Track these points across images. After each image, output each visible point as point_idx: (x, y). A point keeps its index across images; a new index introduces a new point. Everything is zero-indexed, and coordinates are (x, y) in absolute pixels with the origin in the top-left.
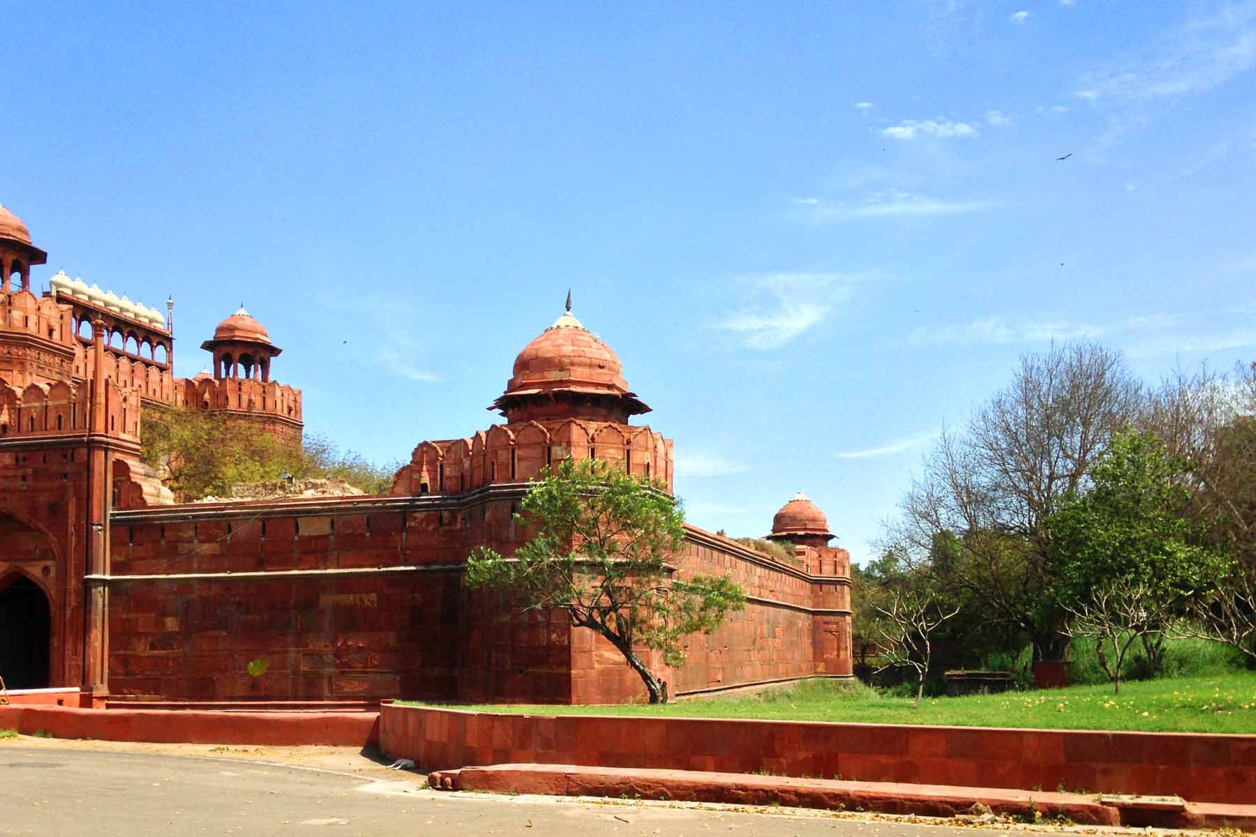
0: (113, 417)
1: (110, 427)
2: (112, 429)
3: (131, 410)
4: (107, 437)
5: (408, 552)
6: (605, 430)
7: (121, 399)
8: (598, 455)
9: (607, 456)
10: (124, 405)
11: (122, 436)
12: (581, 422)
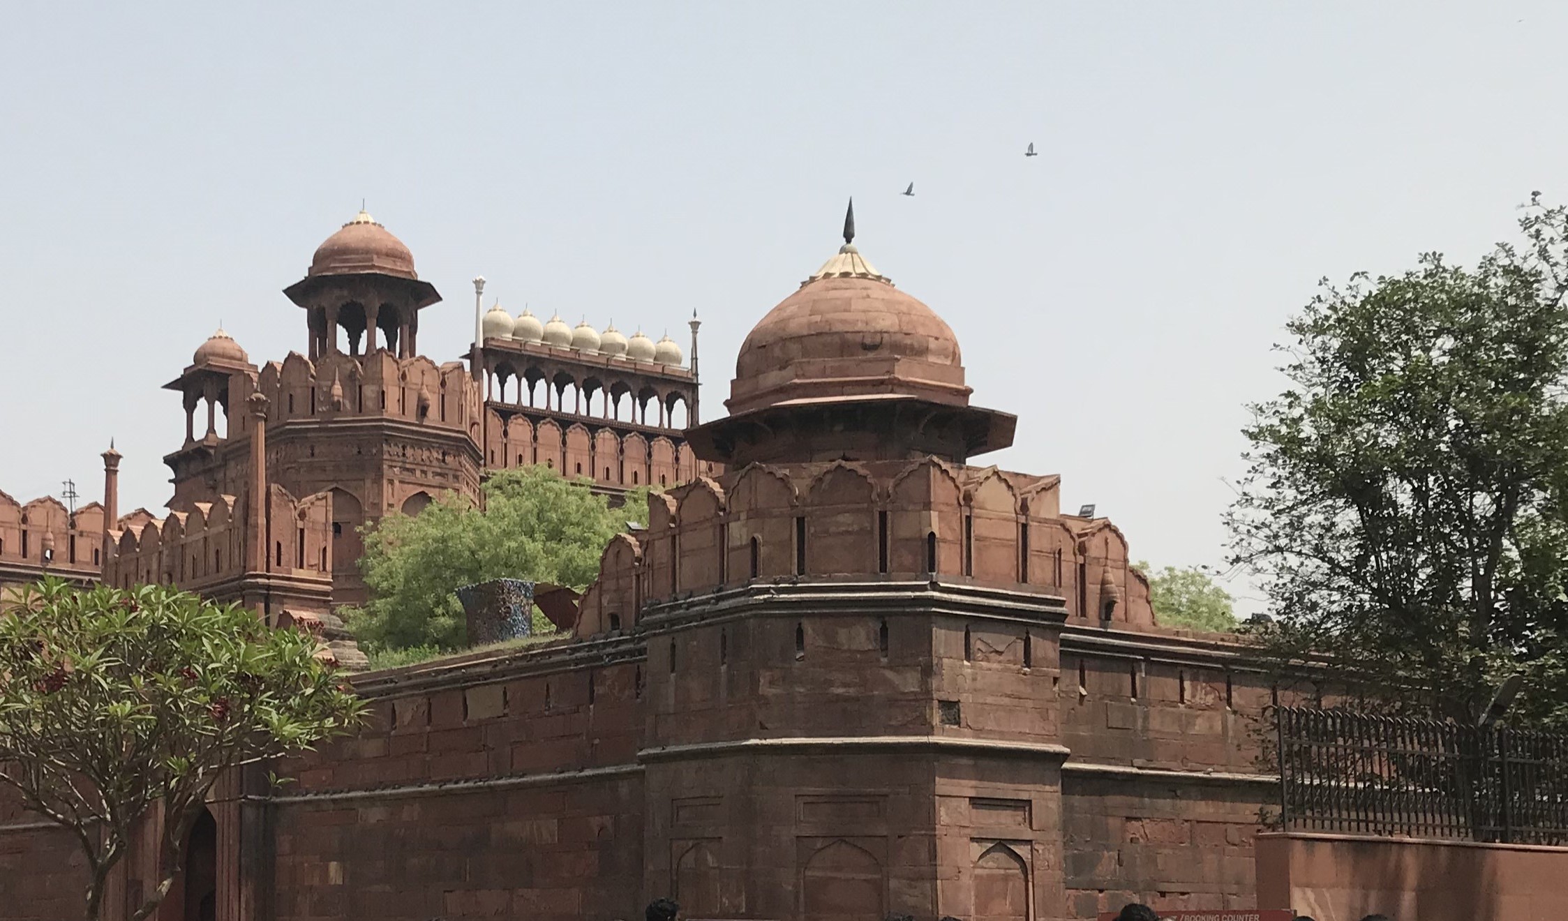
0: (279, 545)
1: (273, 561)
2: (279, 564)
3: (314, 530)
4: (269, 578)
5: (597, 741)
6: (829, 477)
7: (295, 514)
8: (812, 530)
9: (833, 529)
10: (300, 524)
11: (297, 573)
12: (774, 468)
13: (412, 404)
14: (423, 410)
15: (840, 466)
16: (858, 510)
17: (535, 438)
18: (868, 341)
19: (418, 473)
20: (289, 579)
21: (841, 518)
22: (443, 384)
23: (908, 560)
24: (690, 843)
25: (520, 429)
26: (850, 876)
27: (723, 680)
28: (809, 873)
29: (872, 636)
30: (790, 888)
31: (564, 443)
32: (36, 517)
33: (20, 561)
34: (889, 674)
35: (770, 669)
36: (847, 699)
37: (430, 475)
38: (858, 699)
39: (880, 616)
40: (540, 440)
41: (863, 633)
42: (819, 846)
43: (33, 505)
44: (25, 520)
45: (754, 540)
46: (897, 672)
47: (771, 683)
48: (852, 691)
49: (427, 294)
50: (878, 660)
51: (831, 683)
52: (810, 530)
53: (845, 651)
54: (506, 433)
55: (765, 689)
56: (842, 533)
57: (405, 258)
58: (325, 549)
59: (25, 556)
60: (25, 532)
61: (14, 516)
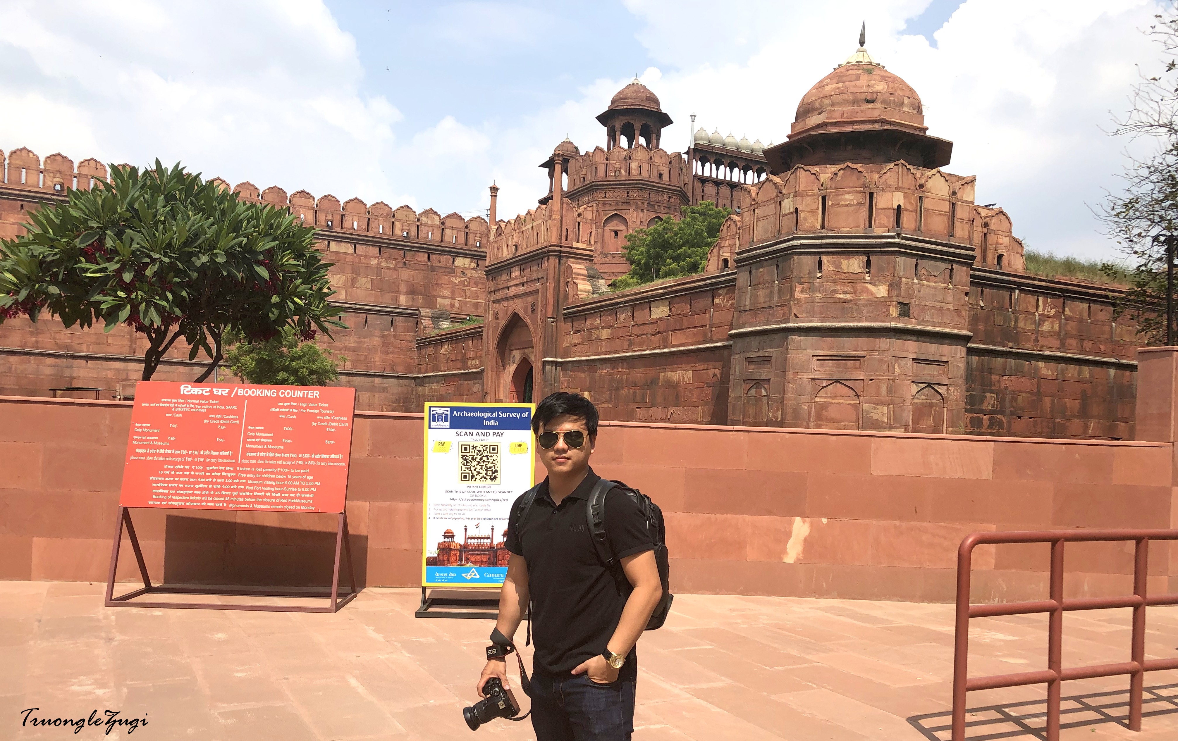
0: (567, 230)
1: (564, 239)
3: (585, 222)
4: (561, 247)
5: (714, 329)
6: (842, 172)
7: (576, 215)
8: (830, 203)
9: (842, 203)
10: (578, 219)
11: (575, 245)
12: (810, 168)
13: (655, 173)
14: (661, 175)
15: (848, 166)
16: (857, 192)
17: (718, 193)
18: (869, 98)
19: (656, 207)
20: (572, 248)
21: (847, 196)
22: (670, 162)
23: (884, 221)
24: (754, 382)
25: (710, 189)
26: (841, 401)
27: (776, 289)
28: (817, 399)
29: (861, 265)
30: (806, 408)
31: (732, 196)
32: (473, 226)
33: (464, 247)
34: (869, 286)
35: (802, 283)
36: (845, 301)
37: (662, 208)
38: (851, 301)
39: (867, 254)
40: (720, 194)
41: (856, 262)
42: (824, 384)
43: (471, 220)
44: (467, 227)
45: (797, 209)
46: (875, 285)
47: (802, 292)
48: (848, 296)
49: (666, 120)
50: (864, 278)
51: (836, 292)
52: (829, 203)
53: (845, 273)
54: (703, 191)
55: (798, 295)
56: (847, 205)
57: (656, 101)
58: (591, 233)
59: (466, 245)
60: (467, 233)
61: (461, 225)
